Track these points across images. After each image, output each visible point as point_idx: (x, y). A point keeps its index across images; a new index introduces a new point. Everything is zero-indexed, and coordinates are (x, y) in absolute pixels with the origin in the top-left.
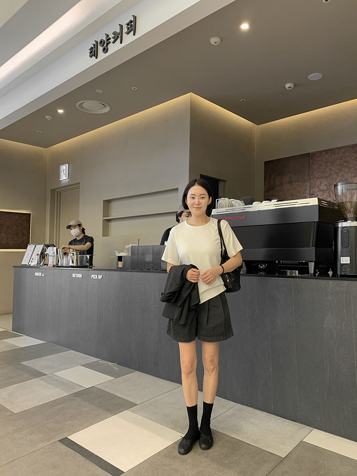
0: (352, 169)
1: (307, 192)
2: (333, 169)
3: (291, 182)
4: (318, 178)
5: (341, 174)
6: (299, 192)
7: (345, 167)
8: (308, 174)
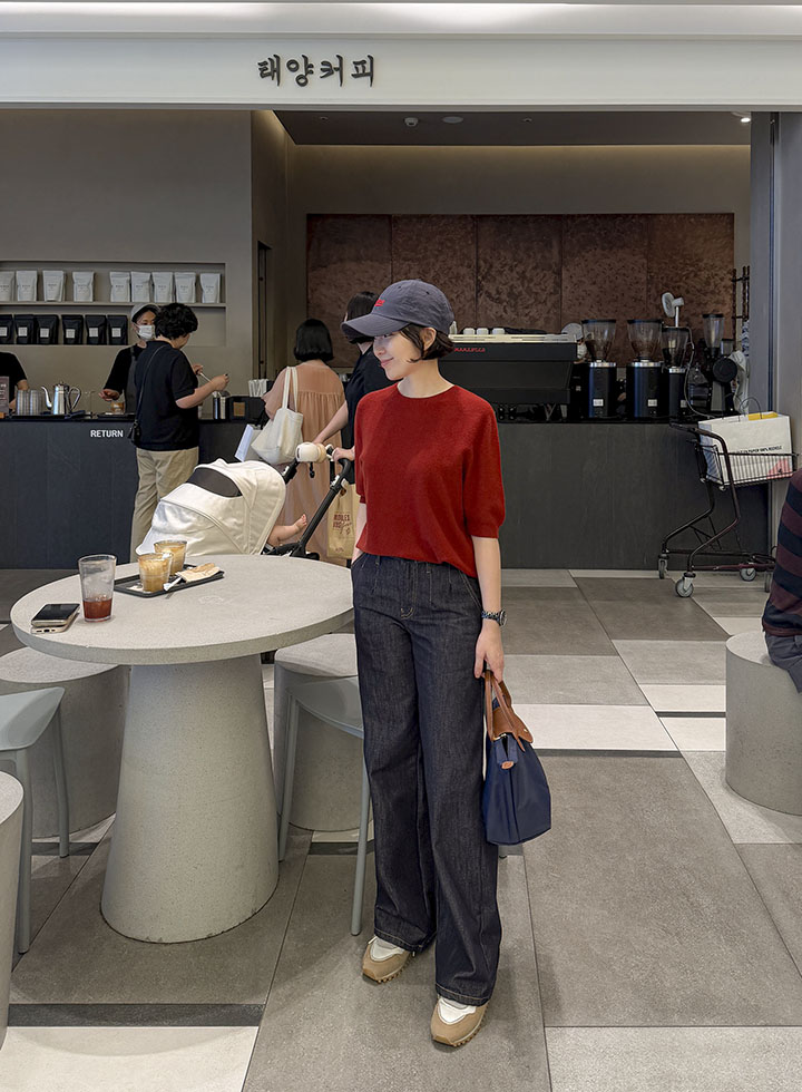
0: (459, 254)
1: (386, 279)
2: (430, 248)
3: (358, 259)
4: (405, 259)
5: (441, 258)
6: (373, 278)
7: (448, 248)
8: (390, 251)
